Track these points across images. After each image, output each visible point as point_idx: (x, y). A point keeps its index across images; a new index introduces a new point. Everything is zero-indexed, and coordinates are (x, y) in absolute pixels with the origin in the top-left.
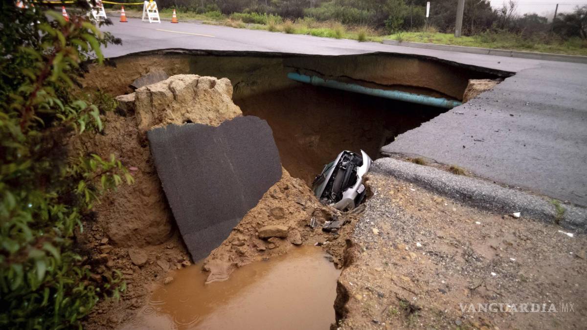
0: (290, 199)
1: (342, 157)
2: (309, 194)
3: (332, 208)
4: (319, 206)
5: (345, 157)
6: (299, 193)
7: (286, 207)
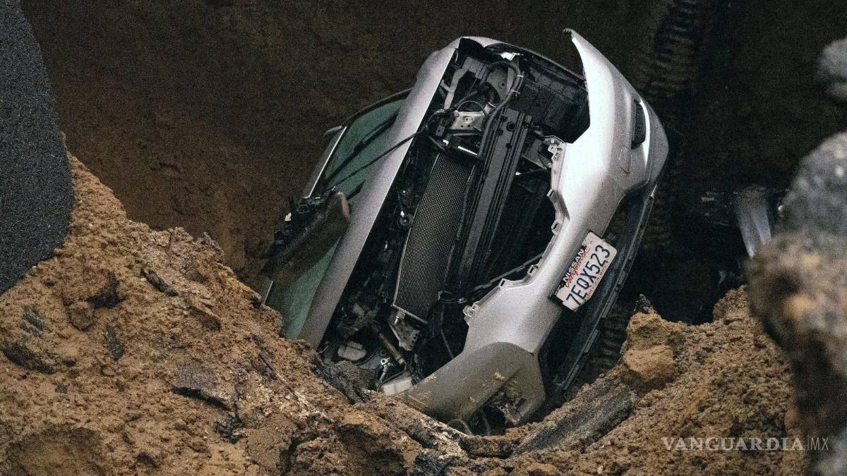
0: (138, 367)
1: (447, 78)
2: (256, 328)
3: (400, 408)
4: (319, 404)
5: (469, 77)
6: (192, 322)
7: (108, 421)
